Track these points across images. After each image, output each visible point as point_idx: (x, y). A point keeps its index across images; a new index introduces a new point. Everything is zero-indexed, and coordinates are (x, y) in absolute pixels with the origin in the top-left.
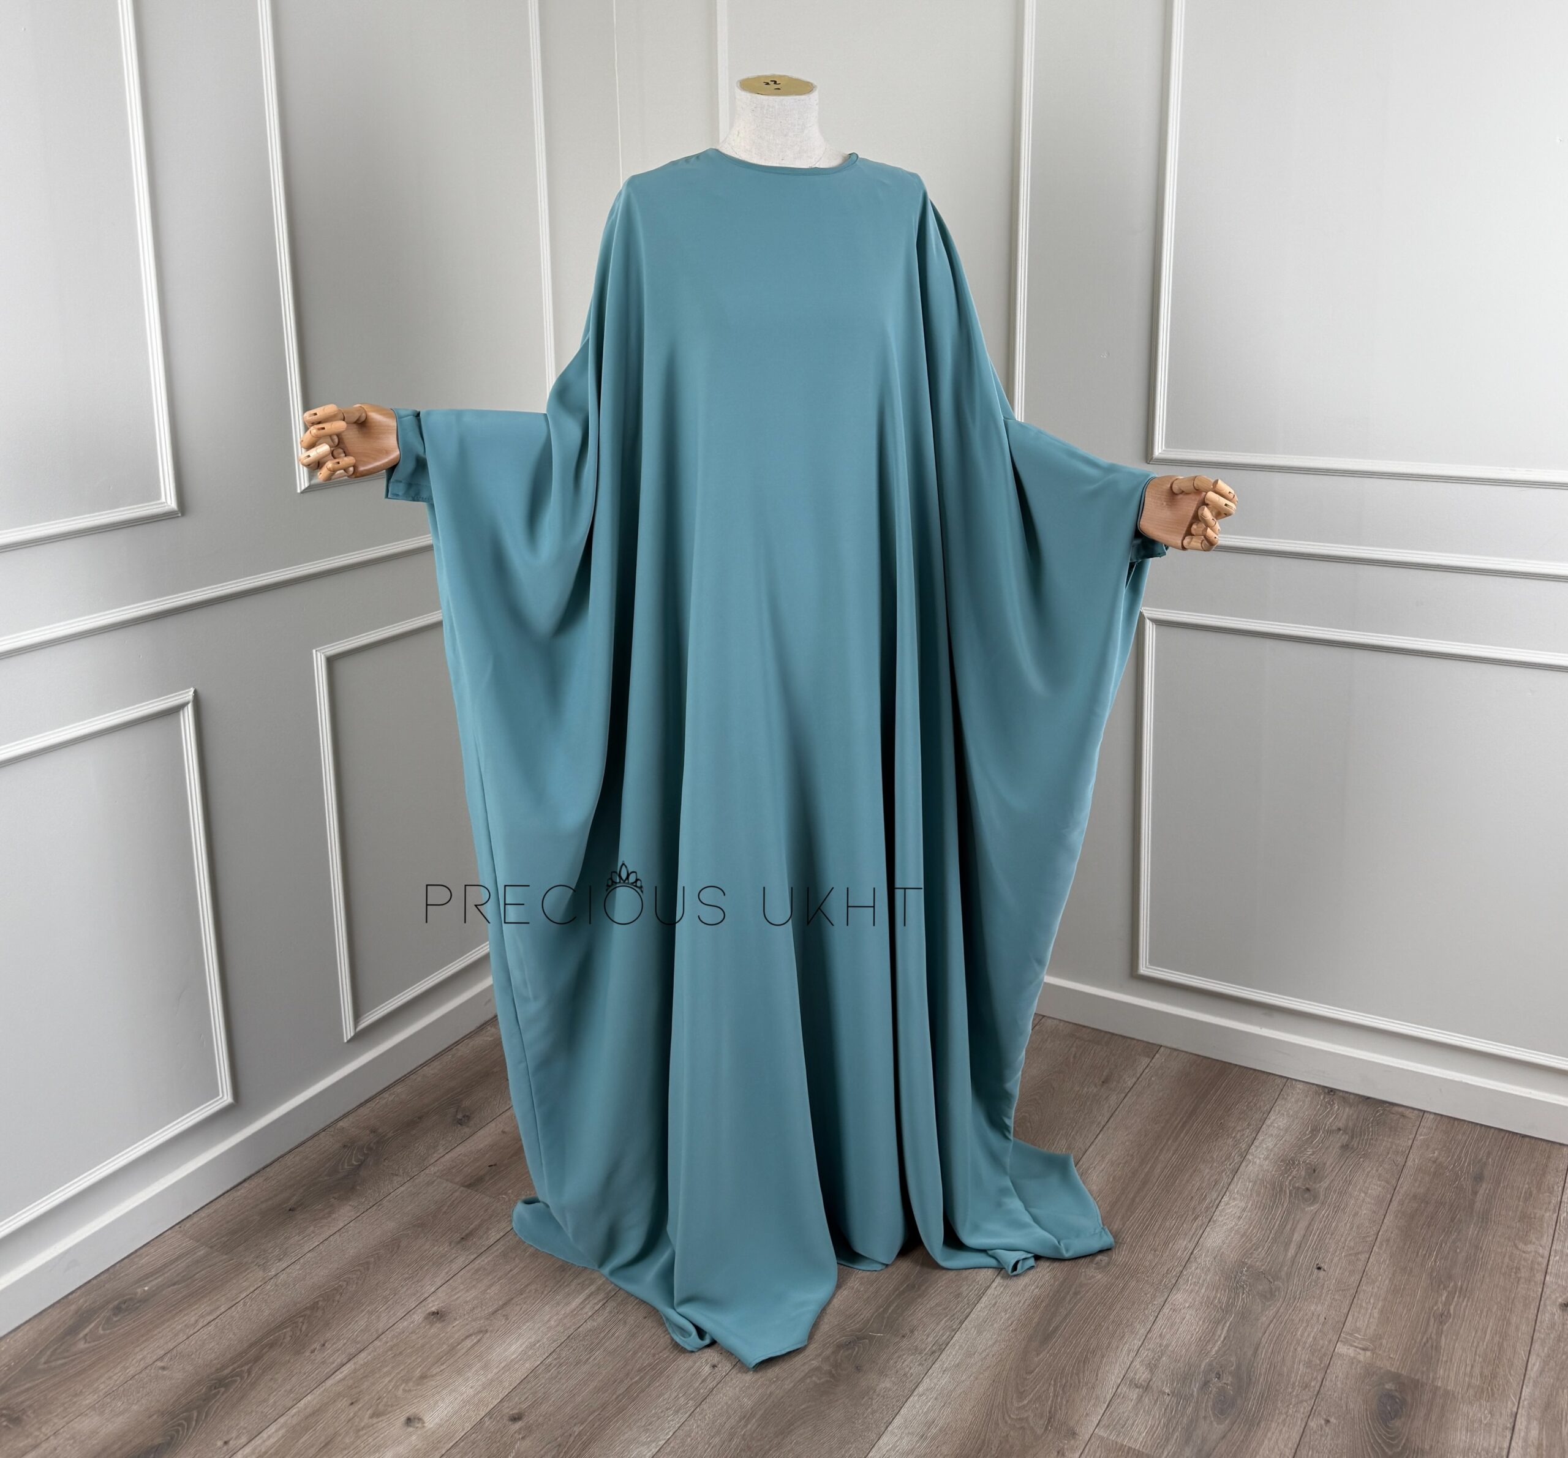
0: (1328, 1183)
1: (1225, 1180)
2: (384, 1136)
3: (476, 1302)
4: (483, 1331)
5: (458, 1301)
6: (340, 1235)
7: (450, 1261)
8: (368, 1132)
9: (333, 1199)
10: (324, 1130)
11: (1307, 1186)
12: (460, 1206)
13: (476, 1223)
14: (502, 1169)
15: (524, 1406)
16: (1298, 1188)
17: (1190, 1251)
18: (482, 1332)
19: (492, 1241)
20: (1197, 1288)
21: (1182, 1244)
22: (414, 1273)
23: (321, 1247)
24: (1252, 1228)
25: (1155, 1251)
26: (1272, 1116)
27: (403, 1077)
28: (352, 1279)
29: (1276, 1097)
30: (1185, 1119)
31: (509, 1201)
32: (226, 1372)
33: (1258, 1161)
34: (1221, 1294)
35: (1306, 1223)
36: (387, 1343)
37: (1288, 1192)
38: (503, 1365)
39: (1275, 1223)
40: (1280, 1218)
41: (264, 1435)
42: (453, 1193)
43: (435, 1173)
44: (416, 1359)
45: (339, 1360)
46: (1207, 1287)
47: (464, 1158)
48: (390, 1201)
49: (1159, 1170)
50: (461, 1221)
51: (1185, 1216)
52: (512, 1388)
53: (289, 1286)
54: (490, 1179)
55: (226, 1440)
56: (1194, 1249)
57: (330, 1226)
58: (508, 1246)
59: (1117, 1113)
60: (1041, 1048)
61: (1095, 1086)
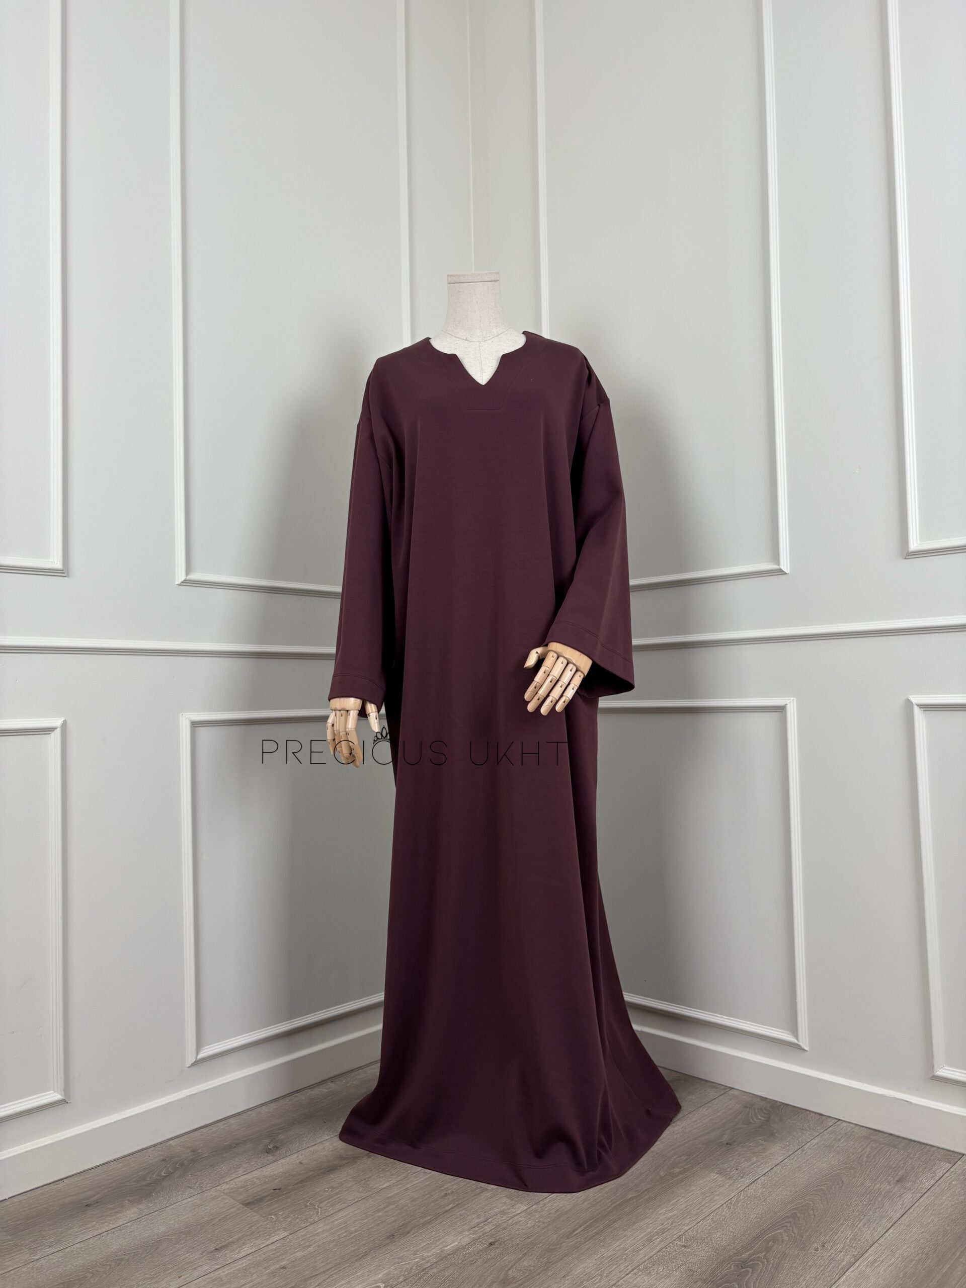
2: (201, 1155)
6: (114, 1232)
7: (193, 1269)
8: (189, 1151)
9: (126, 1201)
10: (154, 1146)
12: (230, 1220)
13: (235, 1237)
14: (284, 1193)
19: (243, 1254)
22: (155, 1274)
23: (91, 1240)
27: (241, 1112)
28: (100, 1272)
31: (275, 1222)
42: (231, 1208)
43: (224, 1190)
47: (255, 1180)
48: (173, 1208)
50: (225, 1233)
53: (42, 1271)
54: (267, 1201)
57: (110, 1223)
58: (254, 1262)
59: (911, 1210)
60: (833, 1146)
61: (889, 1184)
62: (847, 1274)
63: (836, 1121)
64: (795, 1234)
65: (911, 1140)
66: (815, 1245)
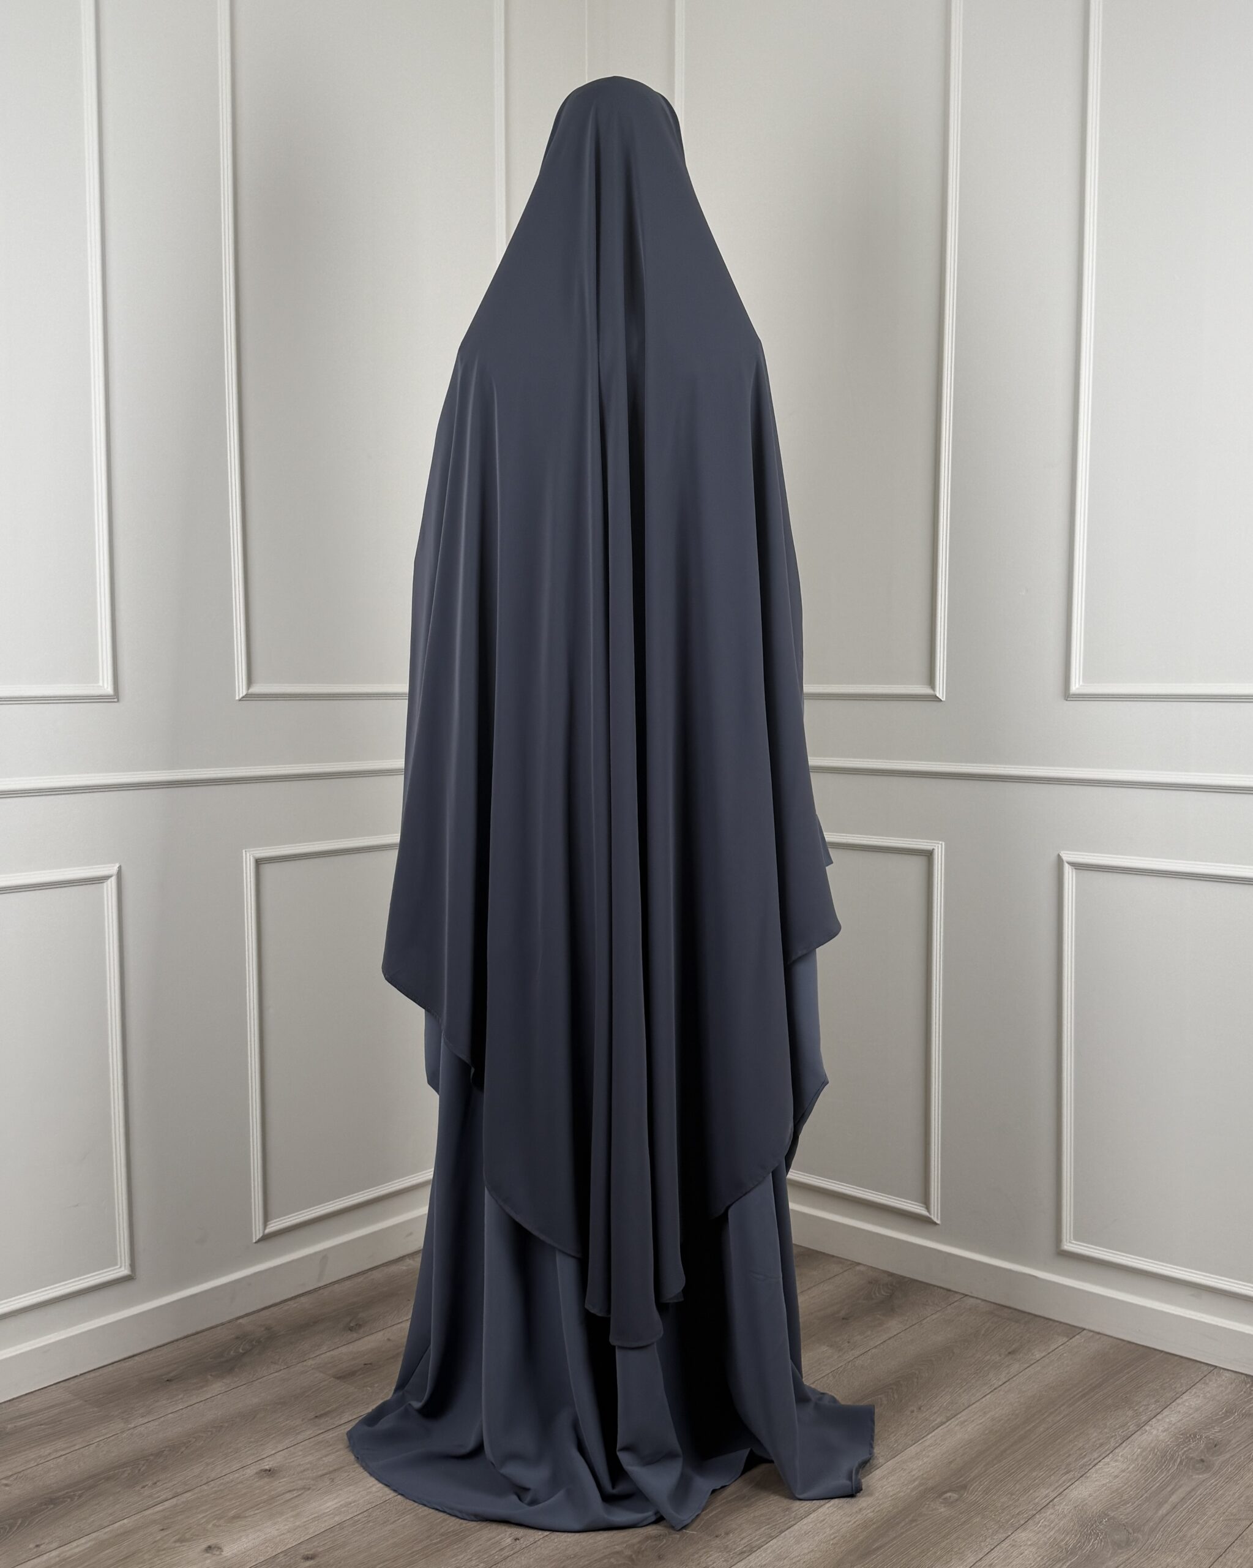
0: (1228, 1455)
1: (1112, 1443)
2: (277, 1334)
3: (309, 1465)
4: (306, 1488)
5: (292, 1464)
6: (205, 1404)
7: (298, 1433)
8: (263, 1329)
9: (209, 1377)
10: (223, 1324)
11: (1203, 1457)
12: (324, 1392)
13: (334, 1406)
14: (374, 1367)
15: (320, 1550)
16: (1192, 1458)
17: (1051, 1499)
18: (304, 1488)
19: (343, 1420)
20: (1046, 1531)
21: (1044, 1492)
22: (260, 1438)
23: (184, 1411)
24: (1125, 1487)
25: (1012, 1495)
26: (1185, 1397)
27: (312, 1290)
28: (202, 1437)
29: (1198, 1380)
30: (1086, 1391)
31: (370, 1393)
32: (60, 1494)
33: (1154, 1433)
34: (1070, 1539)
35: (1189, 1489)
36: (213, 1488)
37: (1179, 1460)
38: (316, 1515)
39: (1155, 1484)
40: (1161, 1481)
41: (74, 1544)
42: (323, 1381)
43: (311, 1365)
44: (235, 1503)
45: (164, 1496)
46: (1059, 1530)
47: (344, 1357)
48: (260, 1383)
49: (1041, 1430)
50: (321, 1403)
51: (1057, 1469)
52: (316, 1533)
53: (141, 1437)
54: (360, 1375)
55: (38, 1543)
56: (1055, 1498)
57: (198, 1396)
59: (1015, 1379)
60: (953, 1321)
61: (1000, 1356)
62: (936, 1431)
63: (963, 1296)
64: (894, 1398)
65: (1036, 1316)
66: (912, 1408)
